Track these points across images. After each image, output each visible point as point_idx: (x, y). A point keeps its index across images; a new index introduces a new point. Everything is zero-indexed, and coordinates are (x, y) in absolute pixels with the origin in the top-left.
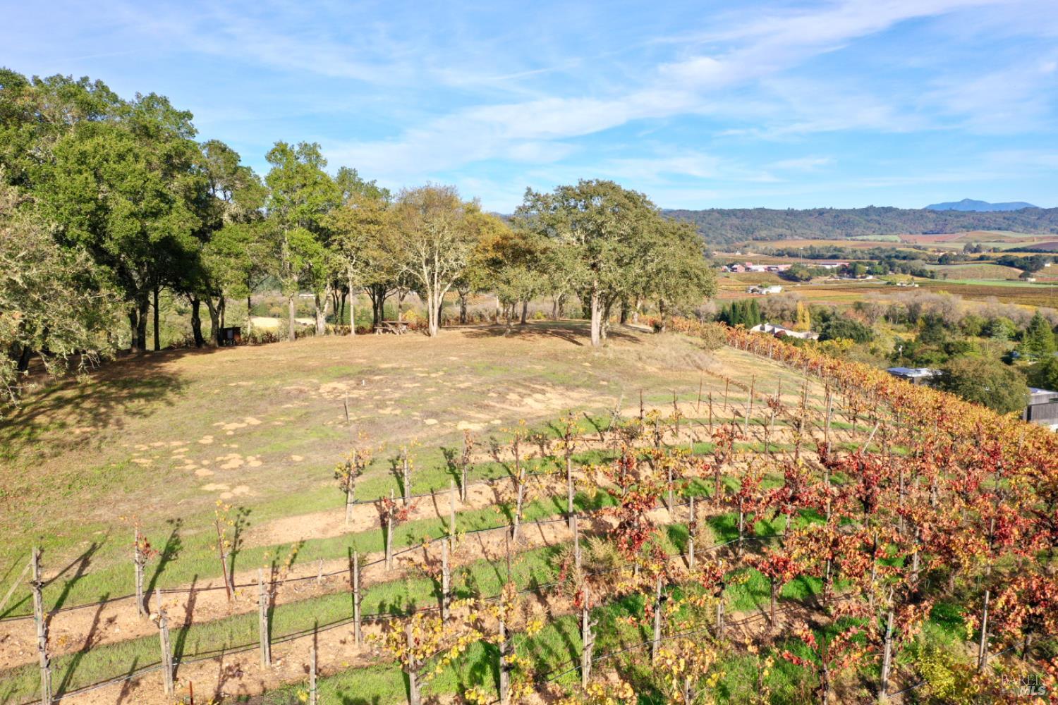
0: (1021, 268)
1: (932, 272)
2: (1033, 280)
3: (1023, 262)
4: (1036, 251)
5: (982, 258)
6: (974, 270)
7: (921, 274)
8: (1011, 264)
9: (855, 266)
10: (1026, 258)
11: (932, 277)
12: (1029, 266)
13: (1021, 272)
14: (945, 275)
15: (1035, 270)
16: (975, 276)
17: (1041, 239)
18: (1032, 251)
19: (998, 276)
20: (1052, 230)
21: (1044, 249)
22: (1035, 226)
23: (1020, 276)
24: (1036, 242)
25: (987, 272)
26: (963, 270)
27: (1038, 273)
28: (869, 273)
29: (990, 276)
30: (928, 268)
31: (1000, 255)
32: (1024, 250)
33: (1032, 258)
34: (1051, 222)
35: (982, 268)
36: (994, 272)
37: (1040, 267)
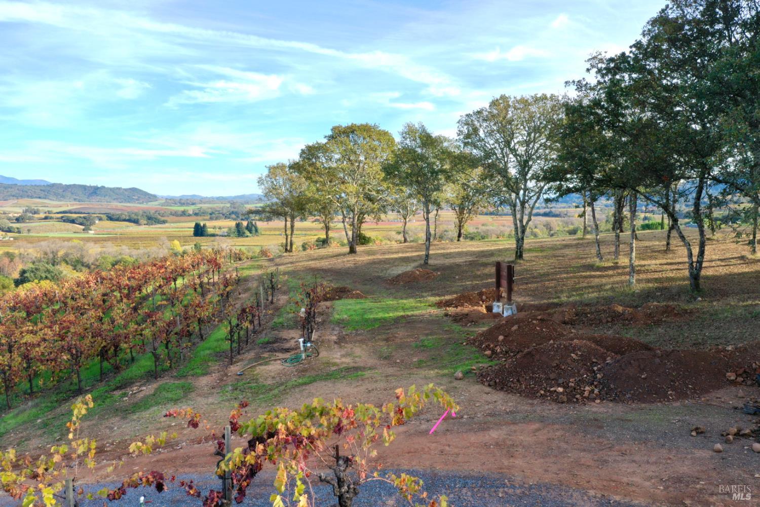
0: (81, 224)
1: (18, 228)
2: (93, 232)
3: (81, 220)
5: (46, 218)
7: (9, 230)
8: (73, 221)
10: (79, 217)
11: (19, 232)
12: (86, 222)
13: (83, 227)
14: (29, 231)
15: (90, 225)
16: (52, 231)
18: (75, 213)
19: (68, 230)
20: (75, 199)
21: (81, 211)
22: (63, 197)
23: (84, 230)
25: (58, 227)
26: (40, 226)
29: (61, 230)
31: (58, 216)
32: (70, 212)
33: (84, 218)
34: (72, 193)
35: (52, 225)
36: (62, 227)
37: (93, 223)
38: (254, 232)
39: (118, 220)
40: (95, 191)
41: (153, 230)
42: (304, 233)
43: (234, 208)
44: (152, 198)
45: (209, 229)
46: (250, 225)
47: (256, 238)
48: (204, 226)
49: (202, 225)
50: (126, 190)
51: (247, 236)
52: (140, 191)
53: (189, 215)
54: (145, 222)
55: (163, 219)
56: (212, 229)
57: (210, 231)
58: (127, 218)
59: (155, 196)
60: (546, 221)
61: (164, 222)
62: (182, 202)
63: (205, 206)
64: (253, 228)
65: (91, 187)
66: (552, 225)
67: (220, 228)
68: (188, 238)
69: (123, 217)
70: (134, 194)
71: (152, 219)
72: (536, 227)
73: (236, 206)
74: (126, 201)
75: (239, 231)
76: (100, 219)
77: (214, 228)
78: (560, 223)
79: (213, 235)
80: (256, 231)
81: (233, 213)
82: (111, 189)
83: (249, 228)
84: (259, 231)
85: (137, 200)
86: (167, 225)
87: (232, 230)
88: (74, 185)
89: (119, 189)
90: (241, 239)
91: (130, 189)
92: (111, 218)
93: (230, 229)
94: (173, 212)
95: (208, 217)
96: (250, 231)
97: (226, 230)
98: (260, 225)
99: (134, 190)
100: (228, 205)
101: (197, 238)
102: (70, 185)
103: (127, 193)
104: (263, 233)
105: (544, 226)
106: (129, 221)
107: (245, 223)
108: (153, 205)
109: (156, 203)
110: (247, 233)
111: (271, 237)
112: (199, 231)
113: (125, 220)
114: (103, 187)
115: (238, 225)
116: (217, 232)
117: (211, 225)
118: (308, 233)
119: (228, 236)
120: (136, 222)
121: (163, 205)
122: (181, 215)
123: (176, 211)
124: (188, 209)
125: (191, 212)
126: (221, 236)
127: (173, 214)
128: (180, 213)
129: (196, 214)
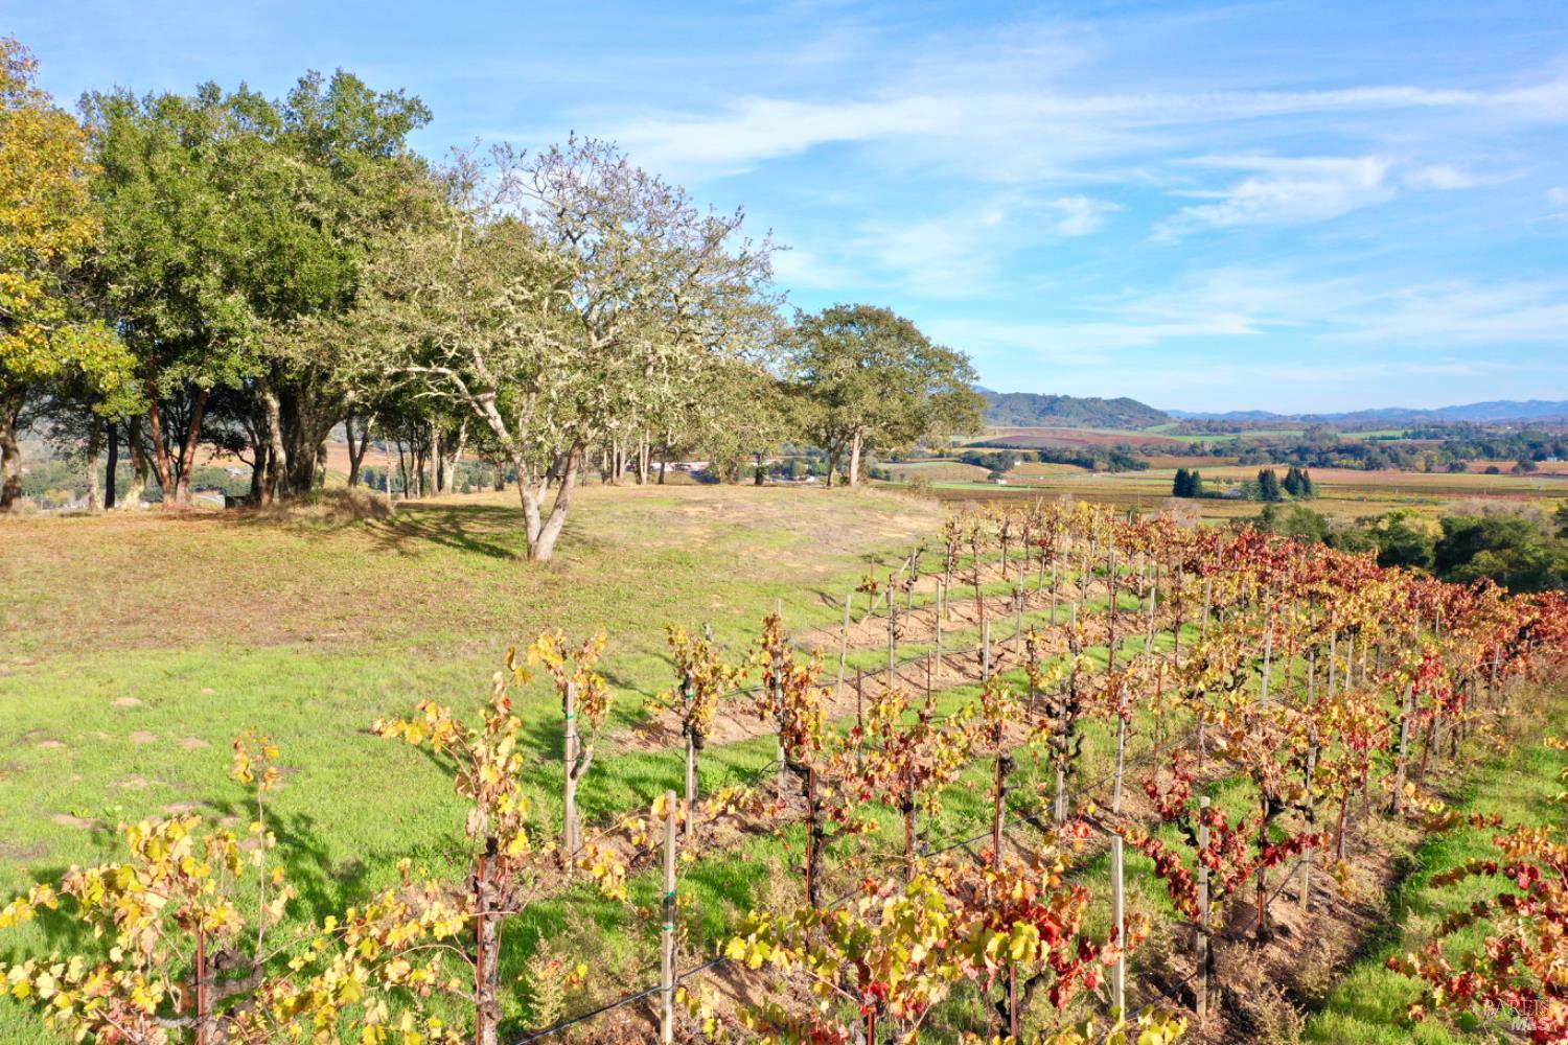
0: (989, 467)
2: (1004, 482)
3: (990, 461)
4: (1005, 447)
5: (941, 455)
7: (873, 475)
8: (977, 462)
9: (792, 463)
10: (993, 455)
11: (887, 478)
12: (998, 465)
13: (989, 472)
15: (1004, 470)
17: (1004, 431)
18: (996, 446)
19: (964, 479)
20: (1014, 421)
22: (995, 416)
23: (989, 478)
24: (998, 436)
25: (950, 472)
26: (922, 469)
27: (1007, 474)
28: (811, 473)
29: (954, 477)
30: (882, 467)
31: (963, 451)
32: (987, 445)
33: (999, 455)
34: (1013, 410)
36: (957, 471)
37: (1009, 466)
38: (1301, 491)
39: (1058, 460)
40: (1050, 406)
41: (1111, 480)
42: (1420, 497)
43: (1312, 439)
44: (1155, 417)
45: (1204, 483)
46: (1293, 478)
48: (1196, 475)
49: (1191, 473)
50: (1108, 402)
51: (1281, 500)
52: (1137, 404)
53: (1204, 454)
54: (1106, 466)
55: (1142, 459)
56: (1211, 484)
57: (1207, 486)
58: (1074, 457)
59: (1164, 415)
61: (1143, 467)
62: (1213, 426)
63: (1247, 436)
64: (1301, 484)
65: (1044, 397)
67: (1229, 481)
69: (1068, 455)
70: (1124, 410)
71: (1120, 460)
73: (1316, 435)
74: (1104, 424)
75: (1264, 490)
76: (1027, 458)
77: (1216, 480)
79: (1211, 496)
80: (1307, 489)
82: (1080, 402)
83: (1290, 485)
84: (1313, 491)
85: (1127, 422)
86: (1148, 472)
87: (1253, 485)
88: (1017, 395)
89: (1095, 400)
91: (1121, 400)
92: (1047, 457)
93: (1246, 483)
94: (1173, 447)
95: (1236, 459)
96: (1292, 490)
97: (1238, 485)
98: (1315, 475)
99: (1124, 403)
100: (1300, 434)
101: (1180, 499)
102: (1009, 396)
103: (1108, 409)
104: (1323, 494)
106: (1077, 462)
107: (1281, 472)
108: (1155, 432)
109: (1161, 428)
110: (1285, 494)
112: (1185, 486)
113: (1069, 462)
114: (1067, 398)
115: (1265, 477)
116: (1224, 488)
117: (1209, 475)
119: (1243, 497)
120: (1088, 465)
121: (1172, 432)
122: (1186, 454)
123: (1180, 444)
124: (1209, 441)
125: (1207, 448)
126: (1228, 498)
127: (1172, 452)
128: (1186, 448)
129: (1217, 452)
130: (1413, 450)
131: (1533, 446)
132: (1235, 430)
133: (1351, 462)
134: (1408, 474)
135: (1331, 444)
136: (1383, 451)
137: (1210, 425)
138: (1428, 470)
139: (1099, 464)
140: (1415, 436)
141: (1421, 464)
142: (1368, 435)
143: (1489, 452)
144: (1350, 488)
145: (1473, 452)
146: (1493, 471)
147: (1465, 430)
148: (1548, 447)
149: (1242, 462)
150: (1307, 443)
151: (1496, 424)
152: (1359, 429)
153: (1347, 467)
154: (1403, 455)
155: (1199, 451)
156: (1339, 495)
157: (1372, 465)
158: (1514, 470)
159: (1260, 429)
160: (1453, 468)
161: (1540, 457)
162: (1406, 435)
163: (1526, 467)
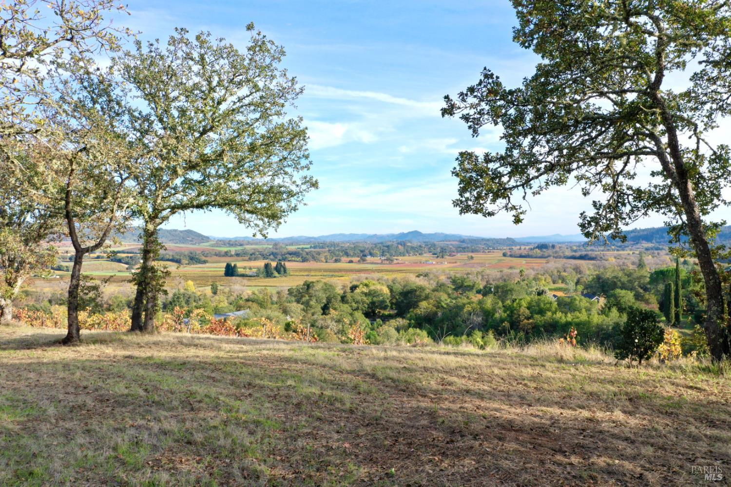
0: (126, 263)
1: (67, 267)
3: (127, 260)
4: (133, 253)
5: (98, 257)
6: (96, 265)
7: (60, 269)
8: (118, 261)
10: (128, 257)
12: (131, 262)
13: (127, 266)
15: (135, 265)
16: (98, 269)
17: (130, 245)
18: (128, 253)
19: (113, 269)
22: (124, 238)
23: (128, 269)
24: (127, 248)
25: (105, 266)
29: (107, 269)
32: (123, 252)
33: (131, 257)
35: (101, 264)
36: (109, 266)
37: (138, 263)
38: (282, 272)
39: (162, 259)
41: (192, 269)
42: (331, 274)
43: (276, 249)
44: (204, 239)
45: (239, 270)
46: (279, 266)
47: (284, 279)
48: (235, 266)
49: (233, 265)
50: (181, 232)
51: (275, 277)
52: (195, 232)
53: (232, 256)
54: (187, 262)
55: (203, 258)
56: (242, 270)
57: (240, 271)
58: (171, 258)
59: (208, 238)
60: (576, 265)
61: (205, 262)
62: (231, 243)
63: (248, 247)
64: (282, 269)
66: (582, 269)
67: (250, 268)
68: (218, 278)
69: (167, 257)
70: (189, 235)
71: (193, 259)
72: (565, 271)
73: (278, 247)
74: (181, 242)
75: (267, 272)
77: (245, 268)
78: (591, 267)
79: (243, 276)
80: (285, 271)
81: (272, 253)
82: (167, 231)
83: (277, 269)
84: (288, 272)
85: (191, 241)
86: (207, 265)
87: (262, 270)
89: (175, 231)
90: (267, 280)
91: (185, 231)
93: (259, 269)
94: (217, 253)
95: (247, 258)
96: (279, 272)
97: (254, 270)
98: (288, 265)
99: (189, 232)
100: (271, 247)
101: (228, 277)
103: (180, 235)
104: (292, 274)
105: (574, 269)
106: (172, 260)
107: (274, 264)
108: (204, 246)
109: (207, 244)
110: (276, 274)
111: (297, 278)
112: (230, 271)
113: (168, 260)
115: (267, 266)
116: (248, 272)
117: (241, 265)
118: (337, 274)
119: (258, 276)
120: (178, 261)
121: (213, 246)
122: (223, 256)
123: (220, 252)
124: (233, 250)
125: (233, 253)
126: (251, 276)
127: (216, 255)
128: (223, 253)
129: (237, 255)
130: (319, 254)
131: (362, 251)
132: (241, 245)
133: (296, 259)
134: (319, 263)
135: (285, 251)
136: (307, 254)
137: (230, 243)
138: (326, 262)
139: (184, 261)
140: (315, 247)
141: (323, 259)
142: (297, 247)
143: (347, 254)
144: (301, 270)
145: (341, 254)
146: (351, 262)
147: (333, 245)
148: (367, 252)
149: (250, 259)
150: (275, 251)
151: (343, 242)
152: (292, 244)
153: (294, 261)
154: (315, 255)
155: (229, 254)
156: (297, 274)
157: (304, 260)
158: (359, 261)
159: (252, 244)
160: (336, 261)
161: (365, 256)
162: (311, 247)
163: (363, 260)
